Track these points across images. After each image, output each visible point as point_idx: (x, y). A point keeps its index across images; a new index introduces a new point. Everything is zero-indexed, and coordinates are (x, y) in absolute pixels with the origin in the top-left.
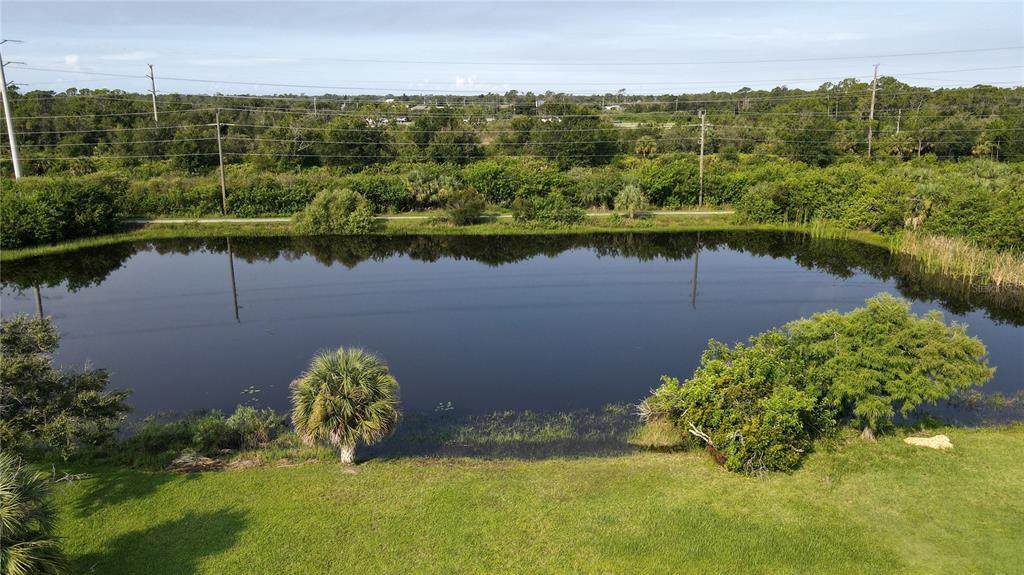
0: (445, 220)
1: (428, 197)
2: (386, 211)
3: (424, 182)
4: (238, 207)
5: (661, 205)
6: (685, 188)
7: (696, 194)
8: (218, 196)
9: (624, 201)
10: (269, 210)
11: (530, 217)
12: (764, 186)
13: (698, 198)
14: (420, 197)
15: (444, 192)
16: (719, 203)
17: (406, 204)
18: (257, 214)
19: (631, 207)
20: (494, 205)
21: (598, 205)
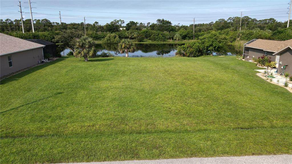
0: (136, 41)
6: (190, 35)
7: (192, 37)
14: (130, 37)
15: (135, 35)
19: (177, 38)
20: (146, 39)
21: (170, 39)
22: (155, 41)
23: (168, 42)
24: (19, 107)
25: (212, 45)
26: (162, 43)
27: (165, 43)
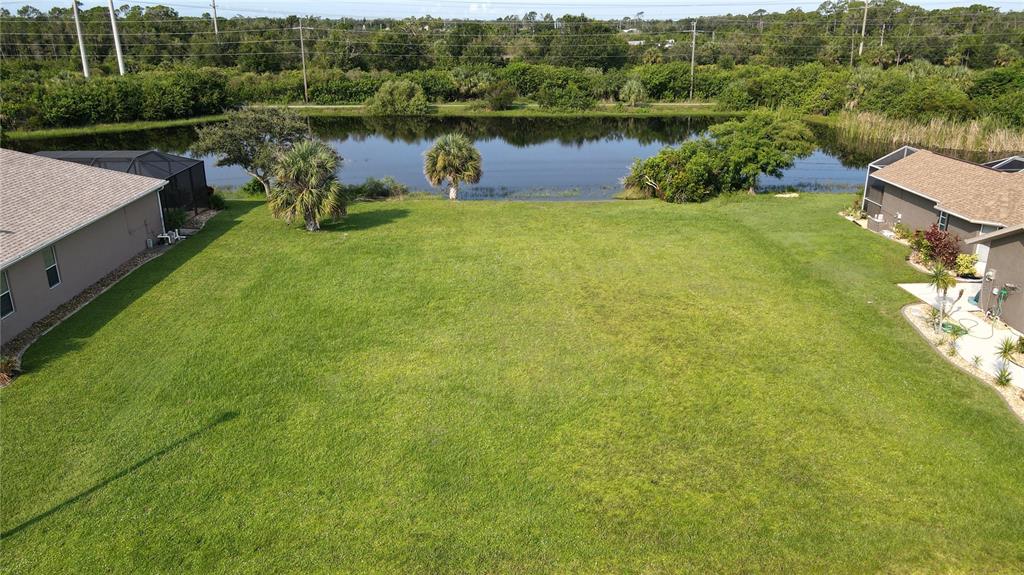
0: (484, 107)
1: (469, 90)
2: (435, 101)
3: (466, 78)
4: (318, 96)
5: (658, 99)
6: (678, 83)
7: (687, 89)
8: (301, 87)
9: (627, 92)
10: (342, 99)
11: (552, 105)
12: (742, 82)
13: (689, 93)
14: (463, 89)
15: (483, 85)
16: (706, 97)
17: (452, 95)
18: (332, 101)
19: (633, 97)
20: (522, 97)
21: (607, 98)
22: (554, 108)
23: (600, 109)
24: (91, 491)
25: (756, 157)
26: (579, 113)
27: (587, 113)
